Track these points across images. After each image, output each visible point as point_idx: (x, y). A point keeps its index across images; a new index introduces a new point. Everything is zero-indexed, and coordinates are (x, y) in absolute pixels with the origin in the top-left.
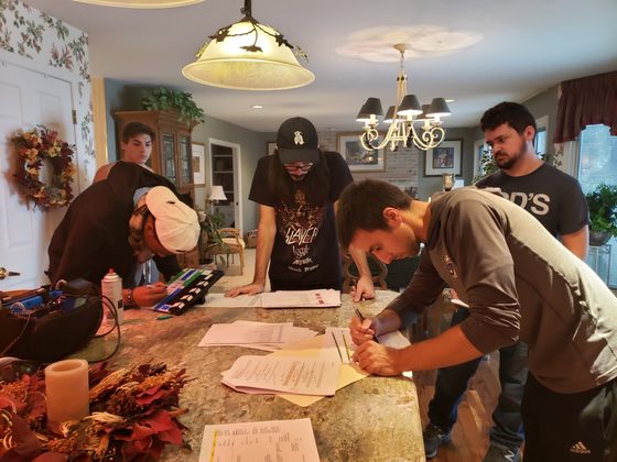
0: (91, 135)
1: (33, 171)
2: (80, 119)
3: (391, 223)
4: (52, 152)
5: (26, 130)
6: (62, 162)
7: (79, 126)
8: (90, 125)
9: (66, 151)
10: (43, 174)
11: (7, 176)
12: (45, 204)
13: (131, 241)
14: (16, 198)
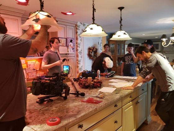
0: (101, 46)
1: (91, 54)
2: (99, 43)
3: (143, 54)
4: (94, 50)
5: (91, 47)
6: (96, 52)
7: (99, 45)
8: (101, 44)
9: (97, 50)
10: (92, 54)
11: (87, 54)
12: (92, 59)
13: (103, 66)
14: (88, 58)
